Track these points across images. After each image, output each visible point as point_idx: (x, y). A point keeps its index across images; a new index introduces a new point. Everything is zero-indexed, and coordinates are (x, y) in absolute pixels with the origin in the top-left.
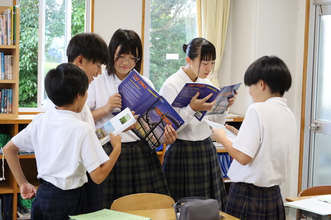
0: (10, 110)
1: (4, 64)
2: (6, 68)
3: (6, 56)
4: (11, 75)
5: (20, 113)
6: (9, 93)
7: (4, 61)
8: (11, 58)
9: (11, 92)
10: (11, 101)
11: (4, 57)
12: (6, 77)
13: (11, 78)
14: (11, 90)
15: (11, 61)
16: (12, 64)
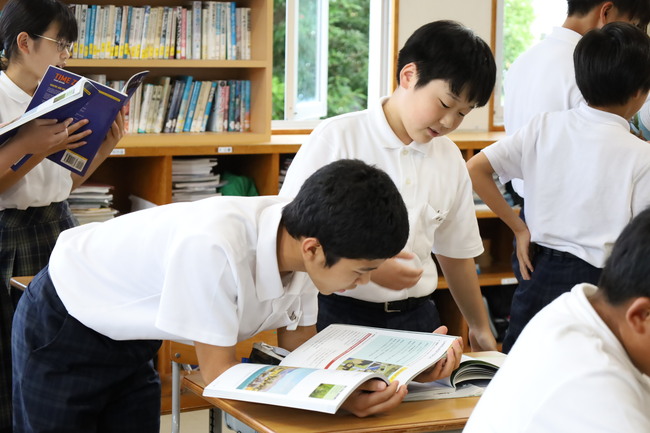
0: (247, 126)
1: (236, 27)
2: (238, 36)
3: (238, 10)
4: (248, 51)
5: (276, 133)
6: (245, 89)
7: (235, 21)
8: (249, 14)
9: (248, 87)
10: (247, 105)
11: (235, 12)
12: (238, 55)
13: (248, 57)
14: (248, 83)
15: (249, 21)
16: (251, 27)
